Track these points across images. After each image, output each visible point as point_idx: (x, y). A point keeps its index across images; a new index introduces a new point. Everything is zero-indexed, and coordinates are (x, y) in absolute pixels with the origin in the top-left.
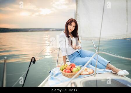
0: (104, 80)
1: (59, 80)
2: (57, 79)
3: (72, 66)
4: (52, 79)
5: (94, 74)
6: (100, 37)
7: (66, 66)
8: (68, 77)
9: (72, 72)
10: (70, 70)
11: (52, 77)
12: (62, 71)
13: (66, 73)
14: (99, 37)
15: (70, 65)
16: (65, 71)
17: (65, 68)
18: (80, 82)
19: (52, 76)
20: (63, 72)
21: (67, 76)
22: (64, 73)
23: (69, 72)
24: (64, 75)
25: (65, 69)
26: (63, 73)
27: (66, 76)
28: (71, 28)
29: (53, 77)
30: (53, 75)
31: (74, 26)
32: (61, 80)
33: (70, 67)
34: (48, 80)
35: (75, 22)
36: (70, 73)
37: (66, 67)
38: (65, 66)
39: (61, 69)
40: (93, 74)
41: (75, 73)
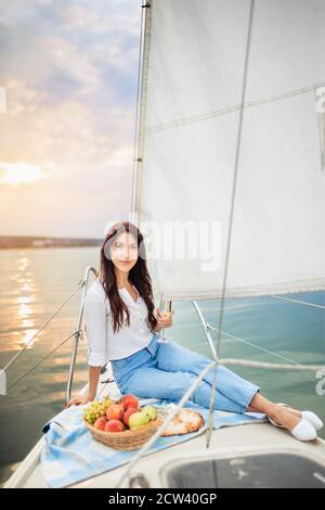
0: (239, 458)
1: (79, 460)
2: (72, 455)
3: (128, 406)
4: (56, 454)
5: (204, 432)
7: (104, 405)
8: (112, 446)
9: (127, 427)
10: (118, 422)
11: (54, 447)
12: (90, 426)
13: (107, 434)
15: (121, 401)
16: (102, 427)
17: (102, 412)
18: (160, 473)
19: (54, 443)
20: (95, 428)
21: (108, 443)
22: (99, 432)
23: (116, 427)
24: (99, 439)
25: (102, 418)
26: (93, 433)
27: (104, 444)
29: (57, 447)
30: (59, 441)
32: (88, 461)
33: (118, 409)
34: (39, 461)
36: (119, 431)
37: (106, 407)
38: (102, 407)
39: (88, 417)
40: (201, 431)
41: (140, 432)
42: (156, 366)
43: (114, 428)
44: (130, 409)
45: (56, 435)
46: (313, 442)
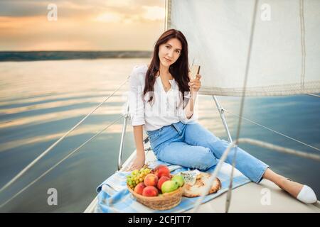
3: (162, 174)
6: (245, 88)
7: (142, 173)
9: (160, 192)
10: (154, 188)
11: (104, 206)
12: (131, 190)
13: (144, 198)
14: (242, 86)
16: (140, 192)
17: (141, 180)
19: (104, 202)
20: (135, 192)
21: (146, 204)
22: (140, 196)
24: (138, 200)
25: (141, 184)
26: (133, 195)
27: (142, 204)
28: (169, 54)
29: (106, 206)
30: (108, 200)
31: (177, 51)
33: (152, 178)
35: (179, 39)
36: (153, 196)
37: (144, 175)
38: (141, 175)
39: (130, 183)
41: (171, 197)
42: (183, 140)
43: (149, 194)
44: (162, 177)
45: (106, 195)
46: (315, 204)
